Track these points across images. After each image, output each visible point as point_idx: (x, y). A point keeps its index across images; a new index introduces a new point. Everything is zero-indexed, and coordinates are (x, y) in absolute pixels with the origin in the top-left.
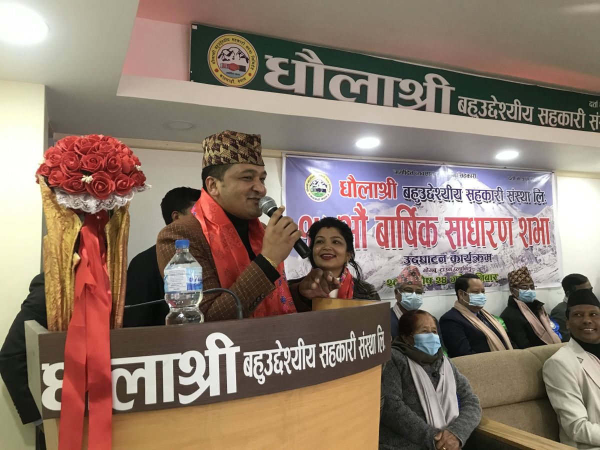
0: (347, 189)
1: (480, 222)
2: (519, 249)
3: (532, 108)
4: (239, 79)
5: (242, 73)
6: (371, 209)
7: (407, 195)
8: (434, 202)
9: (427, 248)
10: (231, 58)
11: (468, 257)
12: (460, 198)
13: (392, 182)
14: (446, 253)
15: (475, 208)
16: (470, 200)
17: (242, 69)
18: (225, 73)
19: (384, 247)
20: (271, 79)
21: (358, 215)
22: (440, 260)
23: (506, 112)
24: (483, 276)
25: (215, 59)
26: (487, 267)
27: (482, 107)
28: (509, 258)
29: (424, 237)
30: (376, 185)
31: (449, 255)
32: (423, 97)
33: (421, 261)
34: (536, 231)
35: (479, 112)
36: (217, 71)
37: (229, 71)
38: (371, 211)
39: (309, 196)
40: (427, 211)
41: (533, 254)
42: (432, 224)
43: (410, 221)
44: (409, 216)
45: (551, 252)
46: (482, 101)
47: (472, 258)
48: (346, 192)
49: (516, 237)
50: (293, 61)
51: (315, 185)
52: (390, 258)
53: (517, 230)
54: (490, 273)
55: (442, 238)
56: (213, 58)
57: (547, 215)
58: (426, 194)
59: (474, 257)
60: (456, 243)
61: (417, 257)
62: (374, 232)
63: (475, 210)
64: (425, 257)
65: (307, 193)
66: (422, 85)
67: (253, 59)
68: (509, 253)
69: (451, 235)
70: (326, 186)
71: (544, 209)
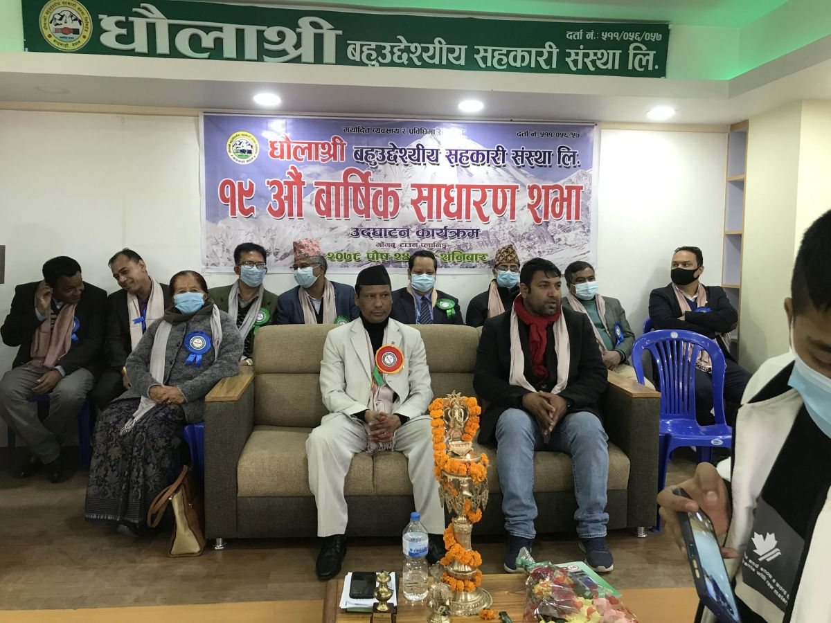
0: (279, 150)
1: (465, 189)
2: (525, 224)
3: (464, 48)
4: (74, 42)
5: (75, 36)
6: (309, 173)
7: (358, 157)
8: (397, 165)
9: (383, 219)
10: (63, 22)
11: (442, 231)
12: (437, 160)
13: (339, 142)
14: (411, 226)
15: (458, 172)
16: (451, 163)
17: (76, 32)
18: (59, 38)
19: (325, 216)
20: (108, 40)
21: (292, 180)
22: (400, 234)
23: (421, 54)
24: (464, 255)
25: (47, 25)
26: (470, 245)
27: (383, 52)
28: (508, 236)
29: (380, 206)
30: (317, 145)
31: (414, 229)
32: (298, 45)
33: (373, 234)
34: (558, 203)
35: (380, 59)
36: (50, 36)
37: (63, 35)
38: (309, 176)
39: (232, 158)
40: (385, 176)
41: (548, 232)
42: (393, 191)
43: (361, 188)
44: (360, 181)
45: (581, 229)
46: (383, 44)
47: (448, 233)
48: (277, 153)
49: (522, 209)
50: (131, 19)
51: (239, 146)
52: (333, 229)
53: (523, 199)
54: (474, 252)
55: (405, 208)
56: (45, 24)
57: (579, 182)
58: (387, 156)
59: (451, 232)
60: (425, 213)
61: (369, 229)
62: (312, 199)
63: (458, 176)
64: (381, 229)
65: (230, 154)
66: (295, 31)
67: (86, 20)
68: (507, 229)
69: (419, 205)
70: (252, 146)
71: (576, 173)
